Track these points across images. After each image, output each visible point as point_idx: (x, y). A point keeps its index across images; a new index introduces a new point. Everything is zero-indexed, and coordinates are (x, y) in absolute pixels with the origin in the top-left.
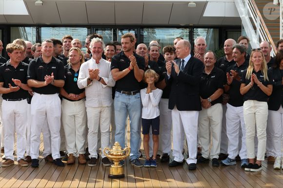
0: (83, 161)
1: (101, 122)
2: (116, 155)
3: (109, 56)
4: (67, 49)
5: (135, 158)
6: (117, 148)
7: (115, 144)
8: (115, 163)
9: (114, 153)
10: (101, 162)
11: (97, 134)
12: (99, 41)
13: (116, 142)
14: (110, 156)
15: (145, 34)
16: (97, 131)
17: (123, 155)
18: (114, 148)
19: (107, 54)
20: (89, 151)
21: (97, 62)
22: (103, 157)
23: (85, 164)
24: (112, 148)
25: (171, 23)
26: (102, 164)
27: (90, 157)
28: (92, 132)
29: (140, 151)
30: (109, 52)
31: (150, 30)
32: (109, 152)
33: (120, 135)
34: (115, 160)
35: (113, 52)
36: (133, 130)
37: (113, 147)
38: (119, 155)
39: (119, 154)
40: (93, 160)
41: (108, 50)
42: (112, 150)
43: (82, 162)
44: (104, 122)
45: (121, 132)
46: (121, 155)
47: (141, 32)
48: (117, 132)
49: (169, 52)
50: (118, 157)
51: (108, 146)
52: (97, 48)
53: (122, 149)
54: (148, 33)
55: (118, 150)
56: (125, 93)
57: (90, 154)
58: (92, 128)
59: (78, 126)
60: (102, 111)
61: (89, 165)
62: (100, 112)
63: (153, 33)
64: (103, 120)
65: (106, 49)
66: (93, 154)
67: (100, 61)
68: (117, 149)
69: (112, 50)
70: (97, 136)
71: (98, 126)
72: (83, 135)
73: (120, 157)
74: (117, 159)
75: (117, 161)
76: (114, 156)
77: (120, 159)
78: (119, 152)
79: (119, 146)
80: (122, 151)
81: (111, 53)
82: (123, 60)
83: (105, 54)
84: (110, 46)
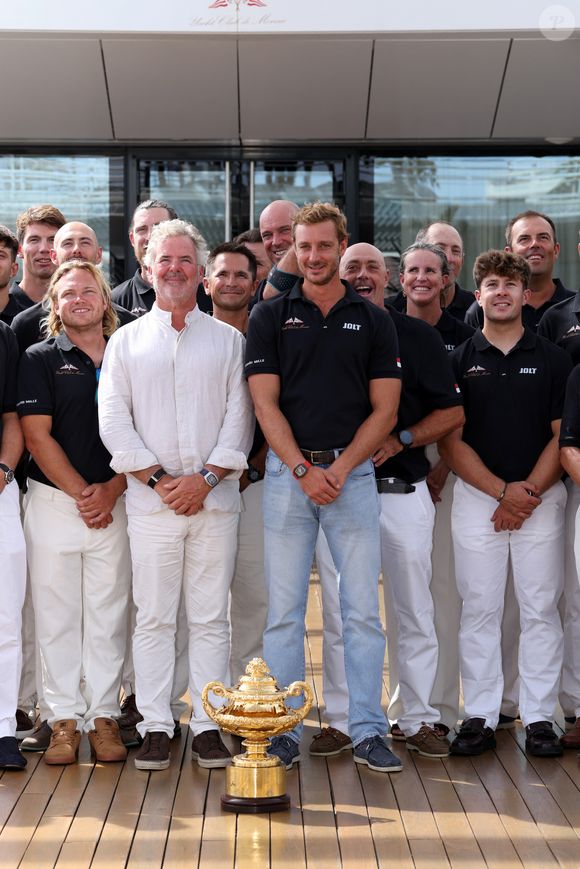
0: (111, 749)
1: (191, 581)
2: (252, 715)
3: (226, 299)
4: (40, 271)
5: (370, 735)
6: (258, 686)
7: (249, 669)
8: (252, 749)
9: (247, 707)
10: (190, 752)
11: (172, 633)
12: (183, 233)
14: (229, 718)
16: (171, 619)
17: (283, 714)
18: (246, 682)
19: (220, 289)
20: (139, 702)
21: (178, 324)
22: (198, 729)
23: (121, 761)
25: (504, 133)
26: (195, 761)
27: (142, 729)
28: (153, 621)
30: (229, 281)
34: (250, 734)
35: (246, 283)
37: (244, 678)
38: (266, 714)
39: (267, 707)
40: (157, 745)
41: (223, 274)
42: (236, 694)
43: (109, 756)
44: (202, 577)
45: (287, 620)
46: (273, 714)
48: (274, 620)
49: (502, 272)
50: (261, 722)
52: (174, 260)
55: (261, 692)
57: (141, 718)
58: (152, 604)
59: (94, 599)
60: (193, 531)
61: (139, 764)
62: (186, 538)
64: (200, 570)
65: (215, 269)
66: (155, 719)
67: (187, 320)
68: (258, 689)
69: (240, 274)
70: (171, 642)
71: (176, 597)
72: (116, 635)
73: (271, 720)
74: (259, 730)
75: (260, 740)
76: (247, 718)
77: (272, 728)
78: (267, 701)
79: (265, 675)
80: (279, 695)
81: (235, 287)
82: (297, 320)
83: (207, 291)
84: (229, 255)
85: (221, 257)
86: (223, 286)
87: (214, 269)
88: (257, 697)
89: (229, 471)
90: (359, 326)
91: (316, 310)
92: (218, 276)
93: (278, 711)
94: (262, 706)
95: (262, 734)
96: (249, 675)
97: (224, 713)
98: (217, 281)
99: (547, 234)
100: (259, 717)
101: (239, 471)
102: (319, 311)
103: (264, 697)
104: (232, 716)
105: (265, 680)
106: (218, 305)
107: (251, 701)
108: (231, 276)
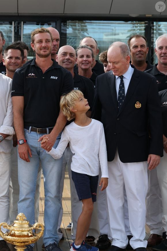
2: (19, 236)
3: (11, 68)
5: (52, 243)
6: (22, 224)
7: (18, 217)
9: (17, 233)
13: (20, 214)
14: (9, 237)
15: (69, 31)
17: (31, 236)
18: (17, 224)
19: (9, 64)
24: (12, 223)
29: (60, 231)
30: (13, 61)
31: (78, 25)
32: (8, 231)
33: (28, 202)
34: (18, 244)
35: (19, 61)
36: (49, 195)
37: (15, 222)
38: (24, 236)
39: (25, 233)
41: (10, 58)
42: (12, 228)
45: (27, 197)
46: (28, 236)
47: (62, 28)
48: (22, 197)
50: (23, 239)
51: (7, 220)
53: (30, 226)
54: (74, 30)
55: (22, 228)
56: (36, 131)
63: (82, 30)
68: (21, 226)
69: (17, 58)
73: (26, 239)
74: (21, 242)
75: (22, 247)
76: (16, 238)
77: (27, 242)
78: (25, 231)
79: (24, 220)
80: (30, 228)
81: (15, 63)
82: (33, 74)
83: (4, 64)
84: (13, 50)
85: (10, 51)
86: (10, 62)
87: (7, 55)
88: (21, 229)
89: (8, 135)
90: (57, 78)
91: (40, 70)
92: (8, 58)
93: (30, 235)
94: (23, 233)
95: (23, 244)
96: (18, 220)
97: (7, 236)
98: (8, 60)
99: (144, 45)
100: (22, 237)
101: (11, 135)
102: (42, 71)
103: (24, 229)
104: (11, 237)
105: (24, 222)
106: (8, 70)
107: (18, 231)
108: (14, 58)
